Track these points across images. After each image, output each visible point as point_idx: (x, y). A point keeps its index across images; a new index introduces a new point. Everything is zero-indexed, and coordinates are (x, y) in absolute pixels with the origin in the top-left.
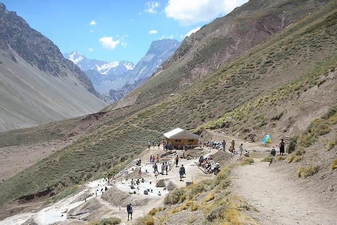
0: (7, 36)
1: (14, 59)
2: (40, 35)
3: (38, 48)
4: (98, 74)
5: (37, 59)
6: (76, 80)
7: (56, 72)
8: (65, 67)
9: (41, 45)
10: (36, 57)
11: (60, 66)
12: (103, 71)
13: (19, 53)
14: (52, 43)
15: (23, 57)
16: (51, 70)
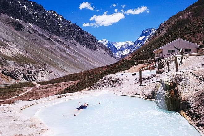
0: (72, 34)
1: (75, 44)
2: (87, 33)
3: (86, 39)
4: (116, 48)
5: (86, 43)
6: (104, 51)
7: (95, 48)
8: (99, 46)
9: (87, 37)
10: (85, 43)
11: (97, 46)
12: (118, 47)
13: (77, 41)
14: (92, 36)
15: (79, 43)
16: (92, 48)
